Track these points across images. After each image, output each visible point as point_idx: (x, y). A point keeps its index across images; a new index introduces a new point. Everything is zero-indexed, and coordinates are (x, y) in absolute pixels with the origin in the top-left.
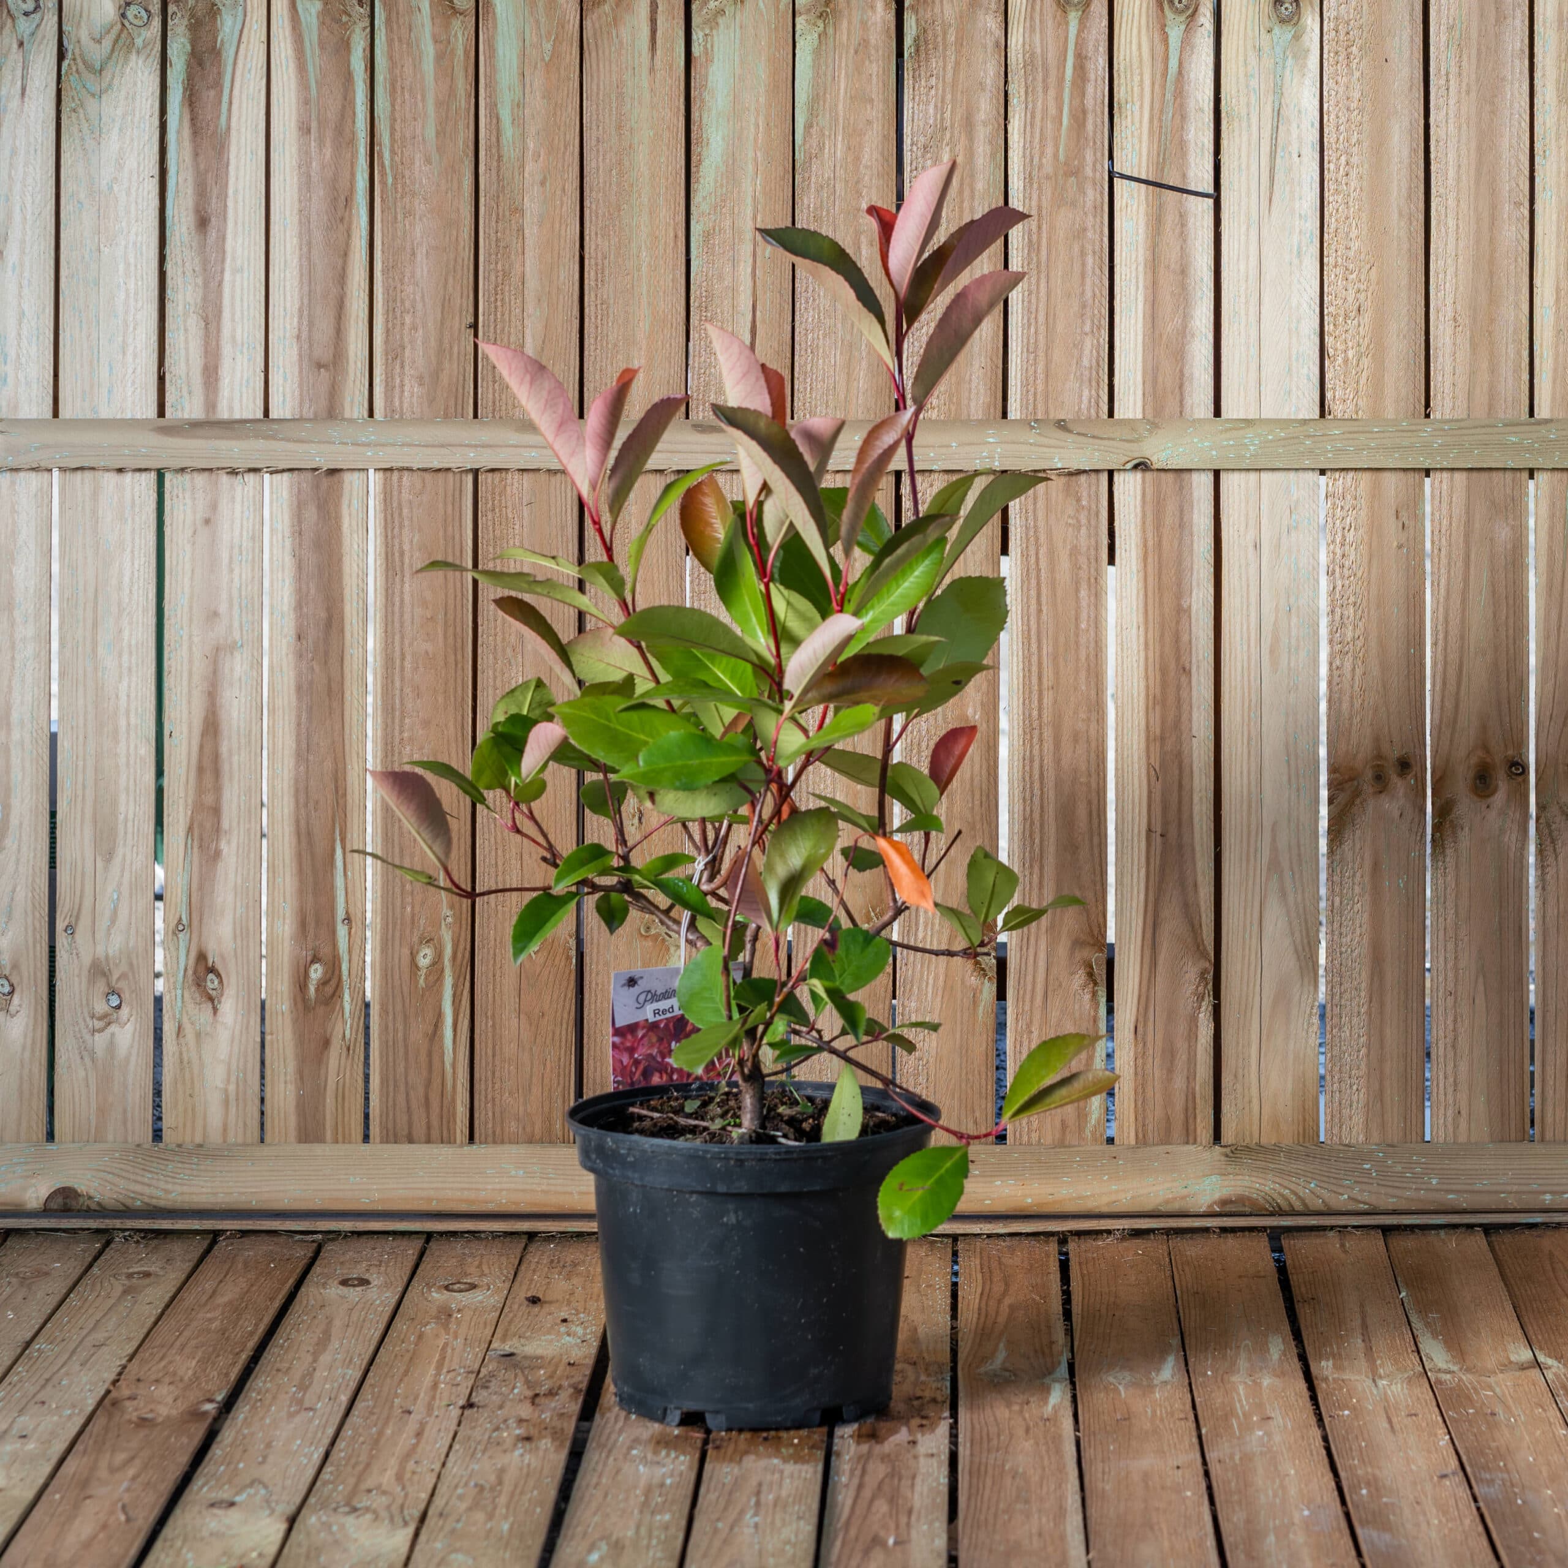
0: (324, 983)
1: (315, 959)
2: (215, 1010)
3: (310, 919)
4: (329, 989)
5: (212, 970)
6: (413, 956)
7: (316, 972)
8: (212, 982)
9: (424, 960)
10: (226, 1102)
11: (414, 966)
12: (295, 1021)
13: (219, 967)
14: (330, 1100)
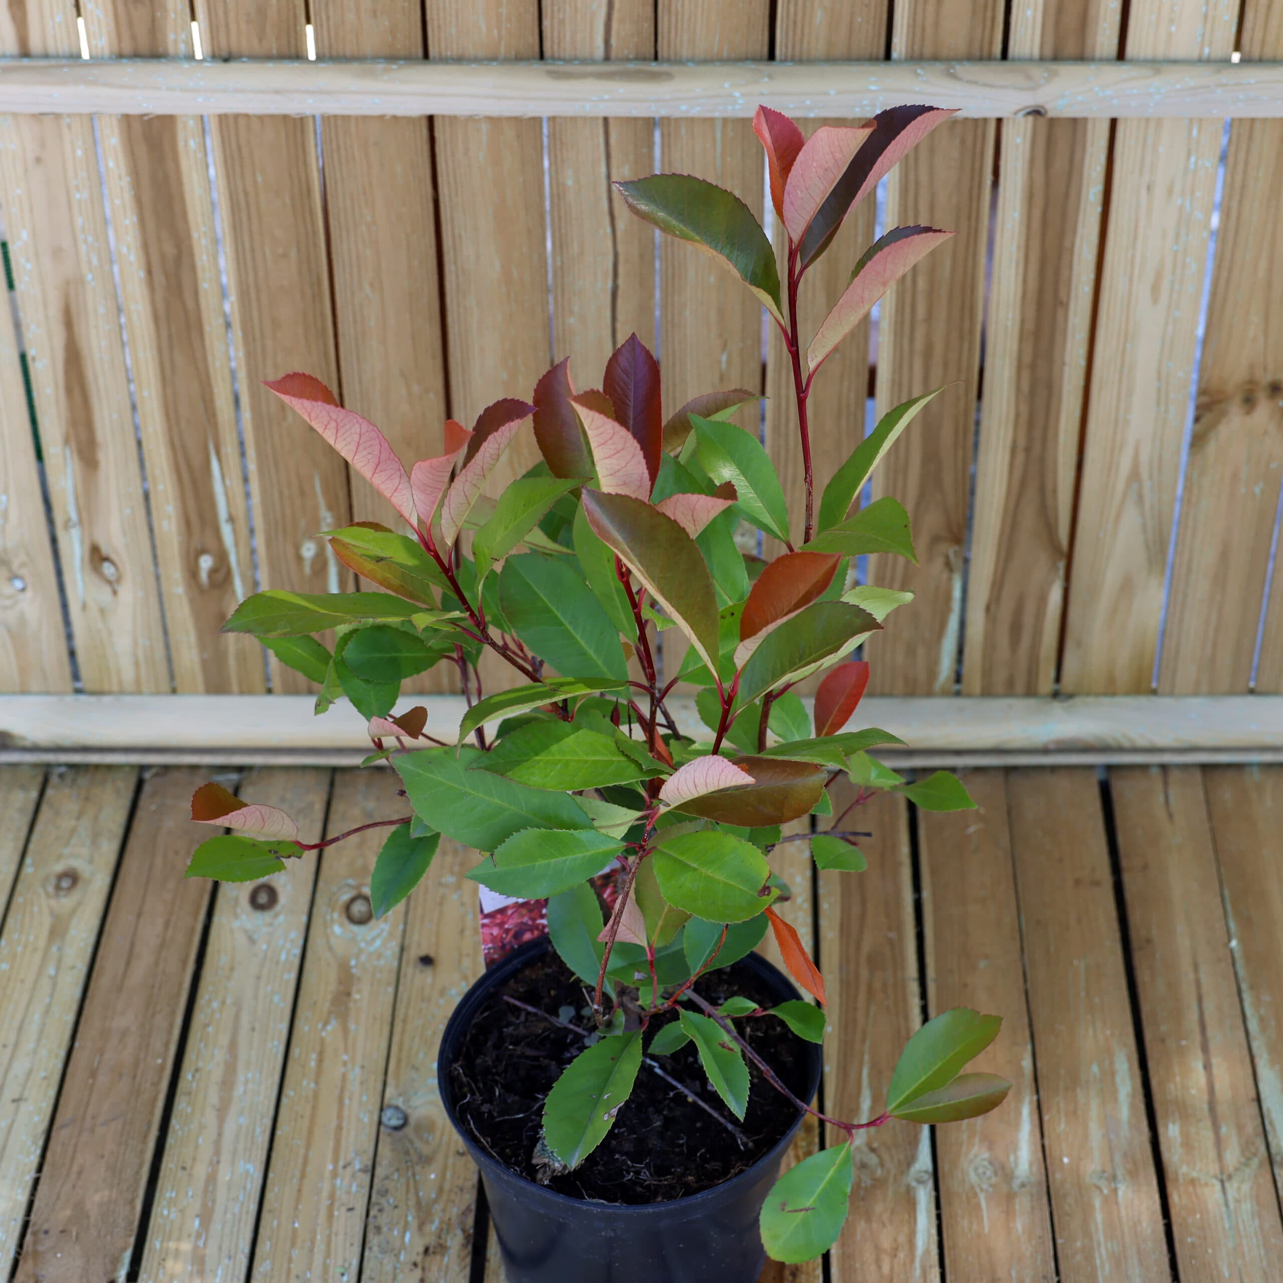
0: (213, 572)
1: (203, 551)
2: (115, 592)
3: (194, 520)
4: (220, 576)
5: (106, 559)
6: (297, 548)
7: (206, 563)
8: (108, 569)
9: (309, 550)
10: (137, 664)
11: (299, 558)
12: (192, 601)
13: (113, 556)
14: (232, 662)
